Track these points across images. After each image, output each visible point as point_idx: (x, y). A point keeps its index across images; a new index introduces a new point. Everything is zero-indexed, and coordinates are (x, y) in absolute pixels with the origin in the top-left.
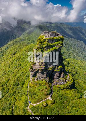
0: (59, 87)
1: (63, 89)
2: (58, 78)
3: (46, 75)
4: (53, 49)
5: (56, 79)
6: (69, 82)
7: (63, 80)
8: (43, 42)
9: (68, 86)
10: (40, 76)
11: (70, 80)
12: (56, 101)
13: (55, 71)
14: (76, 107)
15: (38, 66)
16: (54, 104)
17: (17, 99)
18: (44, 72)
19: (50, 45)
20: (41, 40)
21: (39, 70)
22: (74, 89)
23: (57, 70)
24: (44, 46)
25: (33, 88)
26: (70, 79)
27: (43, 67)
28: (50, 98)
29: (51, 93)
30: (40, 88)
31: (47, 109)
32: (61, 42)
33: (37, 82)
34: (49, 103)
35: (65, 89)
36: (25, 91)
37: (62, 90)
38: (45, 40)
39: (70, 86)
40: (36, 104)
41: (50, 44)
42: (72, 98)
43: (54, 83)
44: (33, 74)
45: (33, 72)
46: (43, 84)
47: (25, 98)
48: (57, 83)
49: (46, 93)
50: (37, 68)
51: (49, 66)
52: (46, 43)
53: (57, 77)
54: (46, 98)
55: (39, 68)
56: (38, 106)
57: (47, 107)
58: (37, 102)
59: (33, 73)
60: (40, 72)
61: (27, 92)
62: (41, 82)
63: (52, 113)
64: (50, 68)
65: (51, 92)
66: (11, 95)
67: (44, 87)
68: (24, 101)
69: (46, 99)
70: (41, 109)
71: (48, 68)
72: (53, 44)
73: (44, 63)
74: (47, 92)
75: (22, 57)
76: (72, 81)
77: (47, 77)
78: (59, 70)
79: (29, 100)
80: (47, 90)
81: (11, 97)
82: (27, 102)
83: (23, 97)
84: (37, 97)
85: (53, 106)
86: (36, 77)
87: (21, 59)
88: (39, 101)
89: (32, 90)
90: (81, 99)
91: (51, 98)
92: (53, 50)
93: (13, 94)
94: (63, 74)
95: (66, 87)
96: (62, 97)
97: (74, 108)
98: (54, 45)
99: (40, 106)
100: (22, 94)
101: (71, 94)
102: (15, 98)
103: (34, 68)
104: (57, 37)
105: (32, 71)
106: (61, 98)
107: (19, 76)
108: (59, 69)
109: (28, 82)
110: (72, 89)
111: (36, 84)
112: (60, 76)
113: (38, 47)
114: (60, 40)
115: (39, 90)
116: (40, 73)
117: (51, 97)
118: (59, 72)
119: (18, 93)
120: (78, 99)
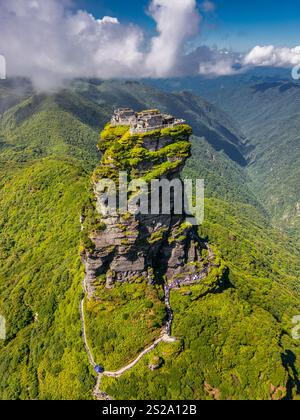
0: (189, 292)
1: (201, 296)
2: (182, 265)
3: (142, 259)
4: (163, 167)
5: (176, 267)
6: (215, 271)
7: (196, 267)
8: (128, 150)
9: (213, 283)
10: (121, 268)
11: (216, 262)
12: (187, 341)
13: (170, 241)
14: (246, 345)
15: (113, 236)
16: (183, 353)
17: (44, 373)
18: (135, 253)
19: (153, 157)
20: (120, 141)
21: (120, 249)
22: (230, 289)
23: (177, 237)
24: (132, 162)
25: (101, 317)
26: (217, 260)
27: (133, 235)
28: (166, 338)
29: (167, 318)
30: (127, 310)
31: (163, 376)
32: (186, 144)
33: (116, 292)
34: (166, 353)
35: (205, 294)
36: (69, 334)
37: (196, 299)
38: (135, 139)
39: (218, 283)
40: (122, 370)
41: (152, 152)
42: (230, 320)
43: (170, 282)
44: (97, 266)
45: (95, 258)
46: (135, 295)
47: (78, 358)
48: (178, 279)
49: (151, 323)
50: (111, 243)
51: (150, 229)
52: (136, 150)
53: (178, 262)
54: (154, 340)
55: (118, 242)
56: (133, 375)
57: (163, 370)
58: (125, 362)
59: (98, 263)
60: (123, 255)
61: (81, 334)
62: (129, 288)
63: (183, 383)
64: (156, 233)
65: (167, 315)
66: (13, 364)
67: (142, 305)
68: (75, 371)
69: (156, 342)
70: (145, 380)
71: (150, 236)
72: (161, 151)
73: (134, 220)
74: (153, 317)
75: (13, 213)
76: (222, 267)
77: (146, 269)
78: (182, 238)
79: (92, 363)
80: (152, 313)
81: (15, 370)
82: (88, 371)
83: (69, 359)
84: (122, 345)
85: (179, 359)
86: (109, 274)
87: (10, 223)
88: (132, 357)
89: (101, 323)
90: (252, 316)
91: (170, 335)
92: (163, 171)
93: (22, 358)
94: (196, 248)
95: (207, 287)
96: (202, 325)
97: (243, 349)
98: (164, 154)
99: (140, 373)
100: (60, 350)
101: (225, 308)
102: (33, 370)
103: (99, 245)
104: (171, 127)
105: (91, 257)
106: (199, 327)
107: (24, 285)
108: (182, 234)
109: (76, 298)
110: (225, 291)
111: (112, 299)
112: (186, 257)
113: (112, 166)
114: (181, 137)
115: (126, 317)
116: (122, 259)
117: (170, 332)
118: (183, 242)
119: (42, 346)
120: (247, 318)
